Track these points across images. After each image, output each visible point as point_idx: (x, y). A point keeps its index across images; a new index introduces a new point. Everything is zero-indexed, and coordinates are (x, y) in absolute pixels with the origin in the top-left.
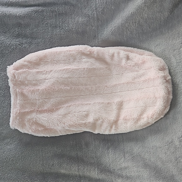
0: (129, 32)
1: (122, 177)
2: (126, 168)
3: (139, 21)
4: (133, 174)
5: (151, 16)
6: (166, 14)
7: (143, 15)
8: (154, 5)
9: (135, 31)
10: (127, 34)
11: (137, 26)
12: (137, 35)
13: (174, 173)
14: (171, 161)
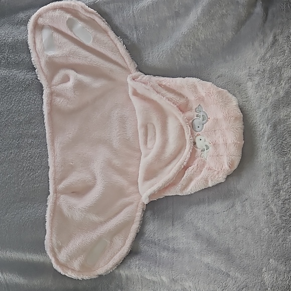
0: (181, 59)
1: (168, 250)
2: (173, 239)
3: (194, 44)
4: (181, 246)
5: (209, 37)
6: (230, 34)
7: (198, 36)
8: (212, 22)
9: (190, 56)
10: (179, 60)
11: (192, 50)
12: (193, 62)
13: (230, 246)
14: (229, 231)
